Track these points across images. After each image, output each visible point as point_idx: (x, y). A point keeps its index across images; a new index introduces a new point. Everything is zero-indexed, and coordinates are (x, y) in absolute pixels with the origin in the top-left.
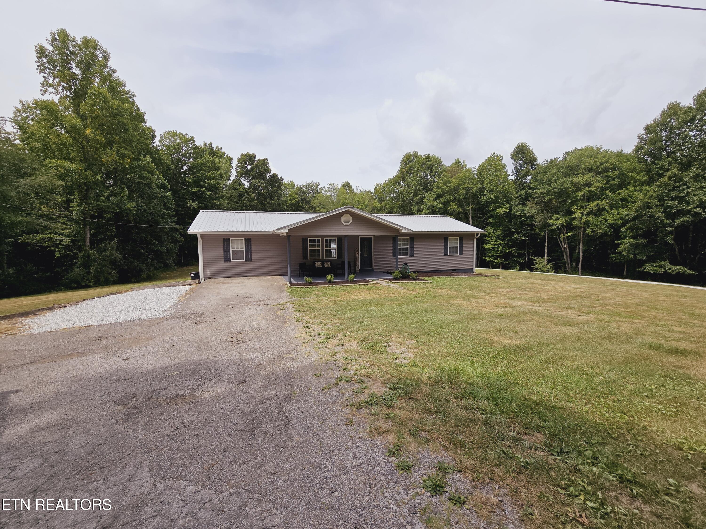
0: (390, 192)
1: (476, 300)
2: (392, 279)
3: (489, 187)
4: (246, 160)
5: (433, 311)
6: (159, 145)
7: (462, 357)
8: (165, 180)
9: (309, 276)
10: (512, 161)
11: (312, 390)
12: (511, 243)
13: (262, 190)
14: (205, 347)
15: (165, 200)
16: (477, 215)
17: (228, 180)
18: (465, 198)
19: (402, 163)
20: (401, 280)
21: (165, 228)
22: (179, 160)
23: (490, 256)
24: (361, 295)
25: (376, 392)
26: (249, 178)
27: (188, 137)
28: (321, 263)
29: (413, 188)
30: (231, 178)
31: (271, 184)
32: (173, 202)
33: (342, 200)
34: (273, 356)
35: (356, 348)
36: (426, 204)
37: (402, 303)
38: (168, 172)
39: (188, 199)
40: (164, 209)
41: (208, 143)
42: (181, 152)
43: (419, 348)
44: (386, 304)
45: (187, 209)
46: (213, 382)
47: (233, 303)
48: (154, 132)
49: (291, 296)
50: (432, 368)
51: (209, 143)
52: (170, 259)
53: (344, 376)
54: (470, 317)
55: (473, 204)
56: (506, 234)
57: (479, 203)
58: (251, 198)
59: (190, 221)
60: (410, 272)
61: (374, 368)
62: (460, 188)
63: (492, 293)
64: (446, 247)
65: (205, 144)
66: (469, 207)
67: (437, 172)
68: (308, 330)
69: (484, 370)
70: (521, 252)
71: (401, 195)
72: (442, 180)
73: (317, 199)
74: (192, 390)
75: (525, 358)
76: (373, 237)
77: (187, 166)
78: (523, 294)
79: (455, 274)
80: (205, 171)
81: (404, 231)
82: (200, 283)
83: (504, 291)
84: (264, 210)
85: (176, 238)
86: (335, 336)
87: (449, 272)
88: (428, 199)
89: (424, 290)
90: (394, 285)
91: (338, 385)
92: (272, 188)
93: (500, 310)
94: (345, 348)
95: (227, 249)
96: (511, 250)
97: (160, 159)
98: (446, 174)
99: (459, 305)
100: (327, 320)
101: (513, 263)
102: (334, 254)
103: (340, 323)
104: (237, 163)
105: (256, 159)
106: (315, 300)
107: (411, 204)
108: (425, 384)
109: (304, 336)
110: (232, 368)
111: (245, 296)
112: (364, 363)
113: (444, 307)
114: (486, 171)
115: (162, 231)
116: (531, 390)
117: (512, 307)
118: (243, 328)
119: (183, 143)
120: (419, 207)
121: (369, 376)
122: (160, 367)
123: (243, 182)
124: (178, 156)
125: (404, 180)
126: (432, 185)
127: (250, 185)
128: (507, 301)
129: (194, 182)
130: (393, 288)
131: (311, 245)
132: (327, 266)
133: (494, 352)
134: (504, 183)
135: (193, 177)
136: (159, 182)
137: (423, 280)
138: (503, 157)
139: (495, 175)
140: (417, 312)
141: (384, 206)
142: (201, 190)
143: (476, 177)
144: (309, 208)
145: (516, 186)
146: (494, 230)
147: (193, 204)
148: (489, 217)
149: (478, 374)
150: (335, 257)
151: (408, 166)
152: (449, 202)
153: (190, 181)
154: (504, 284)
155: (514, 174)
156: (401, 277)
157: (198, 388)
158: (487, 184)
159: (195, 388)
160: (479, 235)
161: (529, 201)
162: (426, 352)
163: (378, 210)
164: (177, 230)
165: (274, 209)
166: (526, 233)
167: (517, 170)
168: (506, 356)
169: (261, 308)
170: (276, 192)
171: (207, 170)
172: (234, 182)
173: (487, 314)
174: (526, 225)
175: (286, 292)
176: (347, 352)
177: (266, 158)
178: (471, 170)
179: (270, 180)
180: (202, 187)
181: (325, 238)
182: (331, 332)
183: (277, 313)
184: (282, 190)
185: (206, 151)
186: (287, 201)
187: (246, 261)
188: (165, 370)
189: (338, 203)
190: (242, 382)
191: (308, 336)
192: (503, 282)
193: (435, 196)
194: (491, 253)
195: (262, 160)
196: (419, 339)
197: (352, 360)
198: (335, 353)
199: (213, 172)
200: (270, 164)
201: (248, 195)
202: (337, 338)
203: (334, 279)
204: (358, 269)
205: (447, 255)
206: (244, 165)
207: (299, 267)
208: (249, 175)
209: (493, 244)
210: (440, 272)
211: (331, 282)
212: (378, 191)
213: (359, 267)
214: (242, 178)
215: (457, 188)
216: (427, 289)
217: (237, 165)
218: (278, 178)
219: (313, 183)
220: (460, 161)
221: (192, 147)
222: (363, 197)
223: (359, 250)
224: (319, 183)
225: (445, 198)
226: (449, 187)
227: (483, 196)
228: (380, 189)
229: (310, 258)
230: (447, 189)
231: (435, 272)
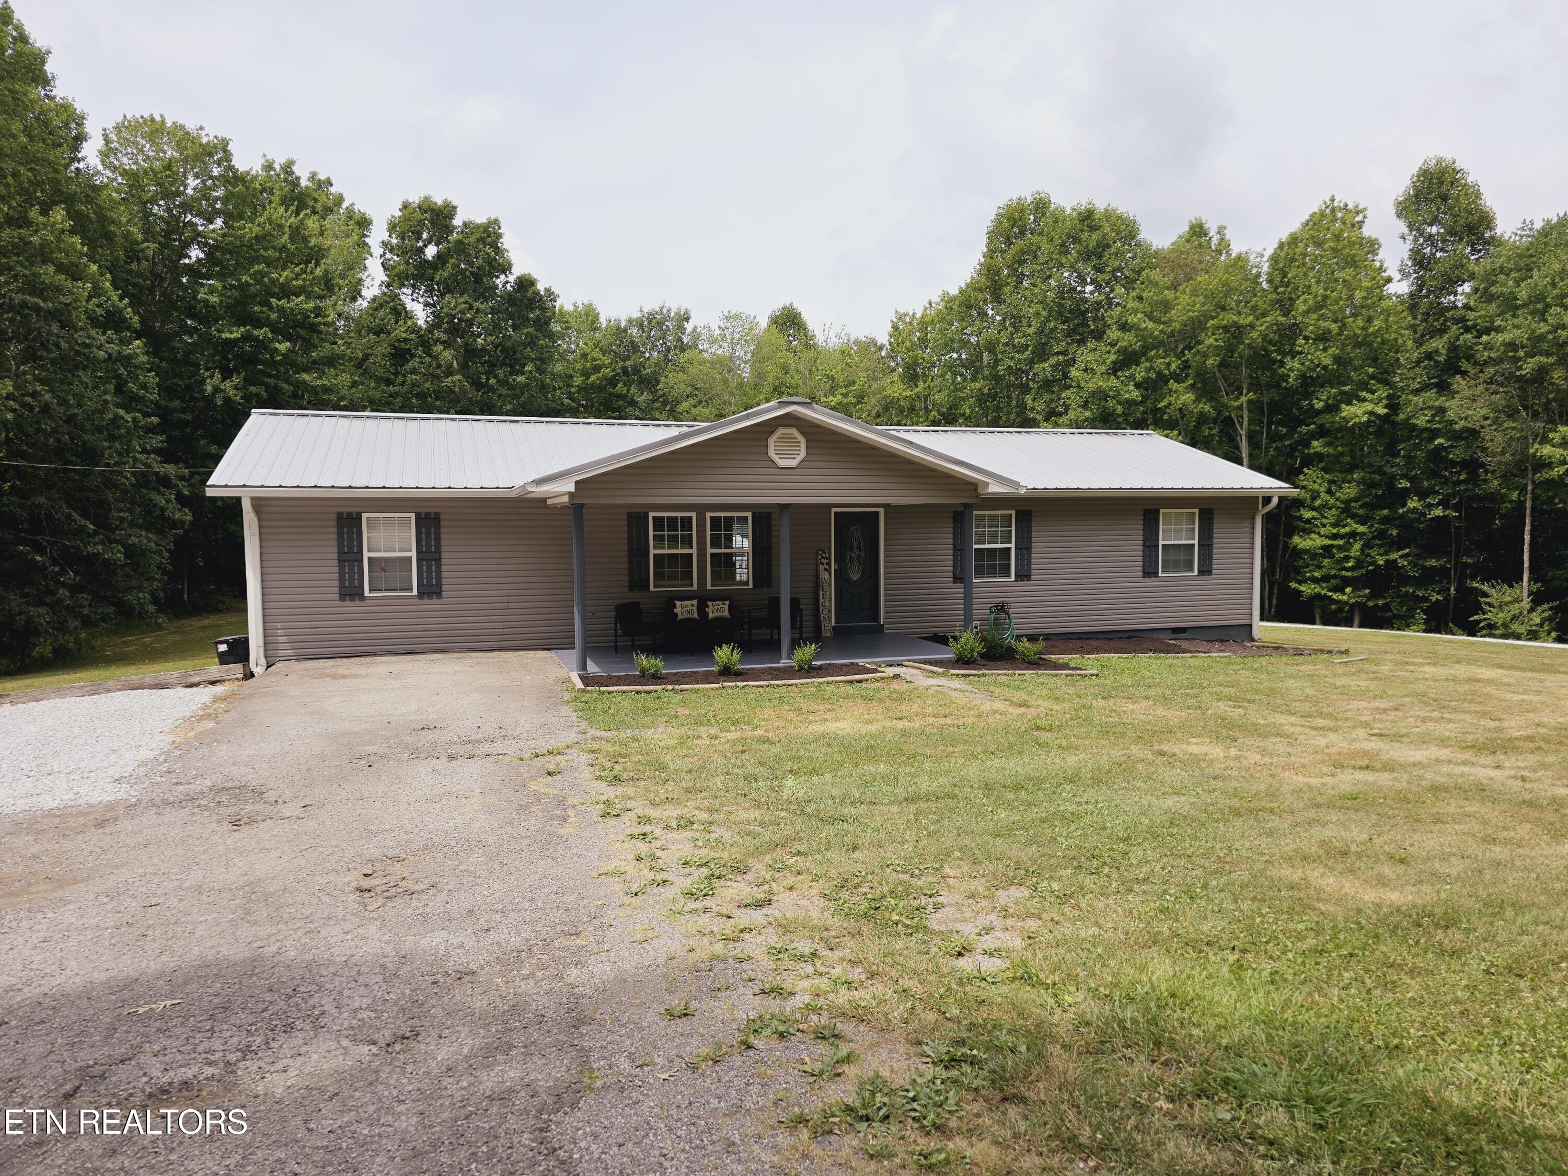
0: (948, 346)
1: (1259, 742)
2: (950, 660)
3: (1312, 323)
4: (421, 223)
5: (1097, 782)
6: (100, 167)
7: (1201, 951)
8: (121, 298)
9: (652, 651)
10: (1401, 227)
11: (655, 1064)
12: (1394, 533)
13: (479, 335)
14: (271, 909)
15: (122, 370)
16: (1269, 427)
17: (354, 299)
18: (1223, 365)
19: (992, 235)
20: (984, 666)
21: (120, 473)
22: (174, 226)
23: (1315, 580)
24: (837, 720)
25: (885, 1073)
26: (430, 290)
27: (204, 140)
28: (695, 602)
29: (1031, 331)
30: (364, 292)
31: (511, 316)
32: (152, 379)
33: (772, 374)
34: (516, 941)
35: (815, 914)
36: (1078, 386)
37: (985, 752)
38: (134, 266)
39: (207, 369)
40: (118, 405)
41: (279, 162)
42: (178, 194)
43: (1044, 915)
44: (928, 752)
45: (202, 404)
46: (298, 1039)
47: (371, 749)
48: (80, 120)
49: (584, 725)
50: (1089, 989)
51: (283, 161)
52: (140, 589)
53: (773, 1017)
54: (1235, 803)
55: (1255, 386)
56: (1377, 496)
57: (1277, 382)
58: (439, 366)
59: (214, 449)
60: (1019, 637)
61: (879, 988)
62: (1204, 329)
63: (1321, 715)
64: (1150, 545)
65: (269, 166)
66: (1237, 398)
67: (1120, 269)
68: (643, 848)
69: (1278, 998)
70: (1433, 563)
71: (985, 355)
72: (1140, 298)
73: (683, 370)
74: (221, 1065)
75: (1430, 955)
76: (881, 510)
77: (201, 246)
78: (1437, 721)
79: (1185, 645)
80: (268, 265)
81: (995, 488)
82: (252, 675)
83: (1363, 708)
84: (487, 408)
85: (163, 510)
86: (740, 870)
87: (1162, 636)
88: (1086, 370)
89: (1067, 705)
90: (956, 684)
91: (749, 1047)
92: (515, 327)
93: (1348, 780)
94: (778, 915)
95: (351, 551)
96: (1393, 556)
97: (103, 218)
98: (1155, 275)
99: (1196, 760)
100: (712, 810)
101: (1401, 604)
102: (743, 572)
103: (762, 824)
104: (385, 236)
105: (457, 221)
106: (670, 736)
107: (1025, 389)
108: (1063, 1046)
109: (631, 868)
110: (366, 986)
111: (414, 726)
112: (845, 970)
113: (1140, 766)
114: (1304, 264)
115: (109, 483)
116: (1447, 1072)
117: (1392, 770)
118: (409, 842)
119: (186, 160)
120: (1052, 401)
121: (859, 1016)
122: (108, 982)
123: (410, 305)
124: (169, 210)
125: (997, 299)
126: (1103, 318)
127: (437, 315)
128: (1374, 745)
129: (229, 307)
130: (956, 694)
131: (659, 539)
132: (716, 614)
133: (1318, 934)
134: (1368, 307)
135: (224, 287)
136: (99, 306)
137: (1066, 666)
138: (1368, 213)
139: (1336, 280)
140: (1039, 782)
141: (926, 397)
142: (255, 332)
143: (1265, 285)
144: (653, 401)
145: (1415, 318)
146: (1331, 482)
147: (227, 385)
148: (1313, 436)
149: (1256, 1012)
150: (747, 583)
151: (1014, 249)
152: (1162, 379)
153: (214, 299)
154: (1363, 684)
155: (1409, 275)
156: (983, 656)
157: (244, 1059)
158: (1308, 312)
159: (232, 1058)
160: (1275, 501)
161: (1464, 373)
162: (1067, 929)
163: (902, 411)
164: (165, 482)
165: (523, 405)
166: (1453, 495)
167: (1420, 261)
168: (1364, 949)
169: (474, 766)
170: (532, 342)
171: (278, 260)
172: (377, 304)
173: (1298, 792)
174: (1453, 463)
175: (566, 710)
176: (785, 928)
177: (493, 217)
178: (1248, 260)
179: (510, 298)
180: (258, 324)
181: (709, 515)
182: (725, 855)
183: (533, 786)
184: (552, 336)
185: (271, 191)
186: (571, 377)
187: (421, 594)
188: (126, 994)
189: (755, 386)
190: (404, 1038)
191: (646, 872)
192: (1363, 676)
193: (1113, 357)
194: (1319, 567)
195: (478, 226)
196: (1045, 884)
197: (801, 958)
198: (742, 931)
199: (297, 269)
200: (507, 242)
201: (430, 356)
202: (750, 877)
203: (741, 660)
204: (828, 627)
205: (1155, 574)
206: (414, 242)
207: (616, 617)
208: (432, 280)
209: (1327, 533)
210: (1129, 638)
211: (730, 674)
212: (903, 342)
213: (830, 617)
214: (404, 290)
215: (1193, 329)
216: (1077, 700)
217: (385, 244)
218: (537, 293)
219: (665, 311)
220: (1206, 226)
221: (221, 176)
222: (847, 364)
223: (830, 559)
224: (686, 312)
225: (1148, 365)
226: (1164, 323)
227: (1293, 357)
228: (911, 333)
229: (655, 586)
230: (1156, 333)
231: (1111, 636)
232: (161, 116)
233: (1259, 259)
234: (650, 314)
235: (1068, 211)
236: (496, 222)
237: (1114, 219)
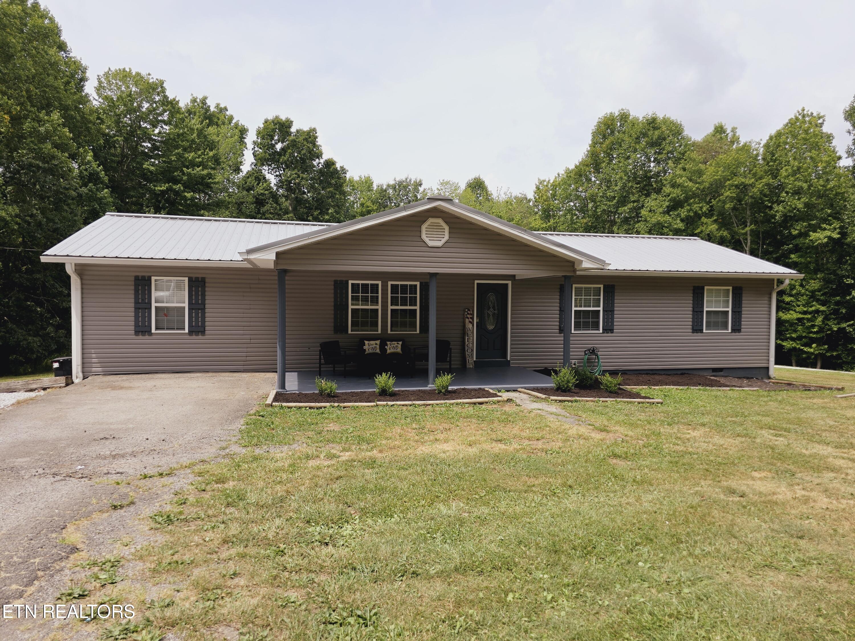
0: (568, 198)
2: (552, 389)
3: (791, 183)
4: (274, 130)
12: (844, 311)
13: (305, 193)
15: (96, 206)
16: (763, 247)
18: (734, 209)
19: (595, 134)
20: (577, 394)
22: (135, 127)
23: (793, 339)
24: (447, 440)
26: (278, 167)
27: (151, 81)
29: (617, 188)
30: (243, 169)
31: (321, 181)
36: (646, 221)
39: (147, 207)
41: (200, 97)
48: (84, 70)
51: (202, 97)
55: (755, 221)
56: (832, 289)
57: (769, 219)
58: (281, 209)
60: (604, 373)
62: (724, 187)
64: (697, 311)
65: (194, 100)
66: (743, 229)
67: (671, 152)
71: (590, 205)
72: (684, 169)
76: (510, 283)
79: (722, 380)
80: (184, 150)
81: (586, 264)
82: (73, 384)
87: (705, 373)
88: (650, 211)
90: (553, 408)
92: (323, 188)
95: (143, 302)
96: (843, 325)
97: (85, 120)
98: (694, 155)
104: (255, 138)
105: (293, 130)
114: (786, 148)
119: (141, 93)
123: (268, 176)
124: (132, 120)
125: (597, 170)
126: (661, 181)
127: (281, 181)
129: (162, 173)
131: (355, 298)
132: (392, 351)
134: (827, 174)
135: (159, 162)
136: (86, 170)
137: (637, 395)
138: (826, 118)
139: (806, 158)
142: (174, 187)
143: (761, 162)
148: (791, 252)
150: (415, 330)
151: (607, 142)
152: (698, 216)
153: (154, 169)
156: (577, 386)
158: (788, 176)
160: (787, 282)
170: (332, 196)
171: (189, 147)
172: (249, 175)
177: (313, 127)
178: (751, 147)
179: (321, 172)
180: (176, 181)
181: (390, 282)
184: (344, 193)
185: (194, 112)
187: (191, 333)
193: (667, 204)
194: (795, 331)
195: (304, 132)
199: (199, 153)
200: (320, 141)
203: (395, 385)
204: (471, 361)
205: (701, 331)
206: (269, 141)
207: (320, 351)
208: (278, 162)
209: (800, 310)
210: (682, 374)
211: (386, 395)
212: (542, 196)
213: (472, 355)
214: (264, 167)
215: (716, 186)
216: (648, 426)
217: (255, 143)
218: (336, 169)
219: (408, 180)
220: (725, 127)
221: (160, 100)
222: (509, 209)
223: (473, 314)
224: (420, 181)
225: (689, 208)
226: (699, 183)
227: (778, 205)
228: (547, 191)
229: (352, 331)
230: (694, 189)
231: (669, 373)
232: (130, 69)
233: (757, 146)
234: (400, 182)
235: (641, 119)
236: (314, 130)
237: (669, 122)
